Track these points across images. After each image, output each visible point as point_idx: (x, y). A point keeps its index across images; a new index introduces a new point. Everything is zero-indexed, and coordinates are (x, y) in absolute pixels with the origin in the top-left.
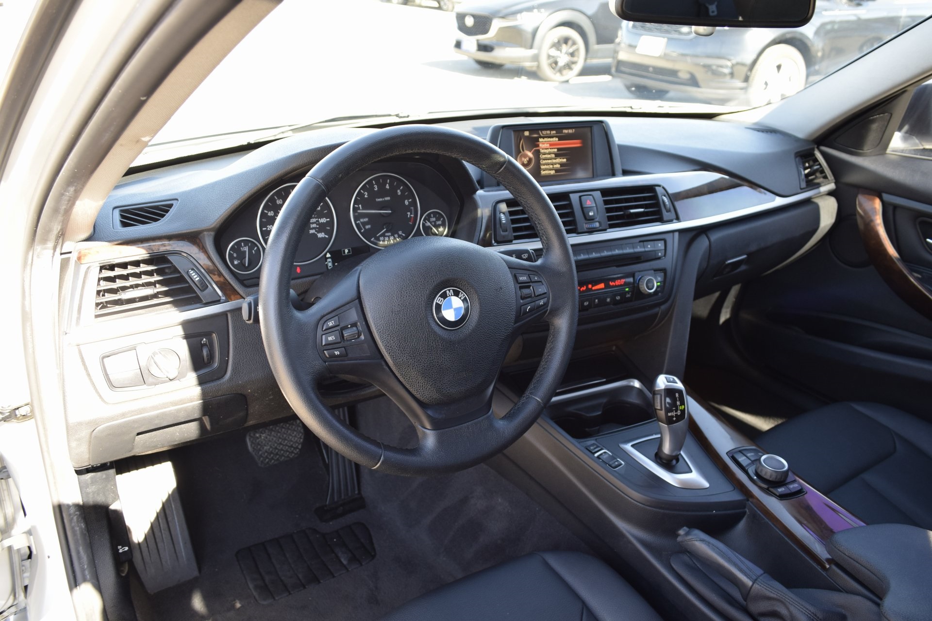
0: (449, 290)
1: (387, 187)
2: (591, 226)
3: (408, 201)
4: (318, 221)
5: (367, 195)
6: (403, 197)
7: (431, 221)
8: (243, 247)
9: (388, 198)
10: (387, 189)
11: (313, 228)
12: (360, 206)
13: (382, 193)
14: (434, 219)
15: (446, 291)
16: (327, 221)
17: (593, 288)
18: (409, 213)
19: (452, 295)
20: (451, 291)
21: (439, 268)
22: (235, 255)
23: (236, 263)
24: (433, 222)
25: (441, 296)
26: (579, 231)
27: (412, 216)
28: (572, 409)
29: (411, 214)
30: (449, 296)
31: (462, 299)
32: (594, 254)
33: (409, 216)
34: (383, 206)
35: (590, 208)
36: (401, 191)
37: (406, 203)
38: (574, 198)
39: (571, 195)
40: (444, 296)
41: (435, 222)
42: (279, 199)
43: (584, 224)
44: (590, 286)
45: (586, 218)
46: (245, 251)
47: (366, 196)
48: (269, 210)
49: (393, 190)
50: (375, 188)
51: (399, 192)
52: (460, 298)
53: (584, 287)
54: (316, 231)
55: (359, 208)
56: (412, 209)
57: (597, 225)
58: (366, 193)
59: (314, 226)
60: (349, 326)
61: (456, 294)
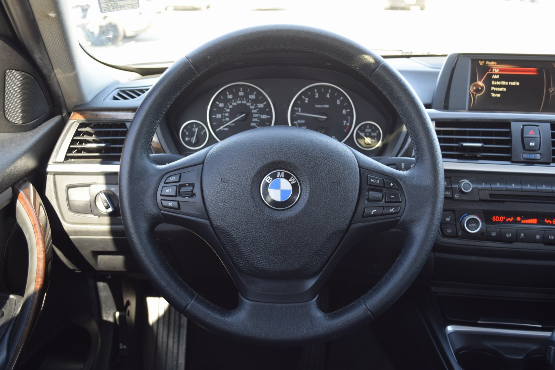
0: (281, 172)
1: (328, 96)
2: (531, 156)
3: (346, 111)
4: (260, 117)
5: (308, 101)
6: (342, 107)
7: (366, 131)
8: (194, 128)
9: (327, 106)
10: (327, 98)
11: (254, 122)
12: (300, 109)
13: (322, 100)
14: (370, 130)
15: (277, 172)
16: (267, 118)
17: (522, 222)
18: (345, 122)
19: (282, 177)
20: (283, 173)
21: (275, 150)
22: (187, 133)
23: (187, 139)
24: (367, 132)
25: (271, 176)
26: (513, 160)
27: (348, 124)
28: (489, 344)
29: (347, 122)
30: (279, 177)
31: (292, 183)
32: (529, 186)
33: (344, 124)
34: (321, 112)
35: (532, 139)
36: (340, 101)
37: (344, 112)
38: (516, 127)
39: (512, 124)
40: (274, 176)
41: (370, 133)
42: (230, 94)
43: (522, 154)
44: (519, 219)
45: (524, 148)
46: (195, 132)
47: (306, 102)
48: (220, 102)
49: (333, 99)
50: (316, 95)
51: (338, 102)
52: (290, 182)
53: (511, 218)
54: (257, 124)
55: (298, 111)
56: (348, 119)
57: (538, 156)
58: (307, 99)
59: (256, 120)
60: (187, 185)
61: (287, 177)
